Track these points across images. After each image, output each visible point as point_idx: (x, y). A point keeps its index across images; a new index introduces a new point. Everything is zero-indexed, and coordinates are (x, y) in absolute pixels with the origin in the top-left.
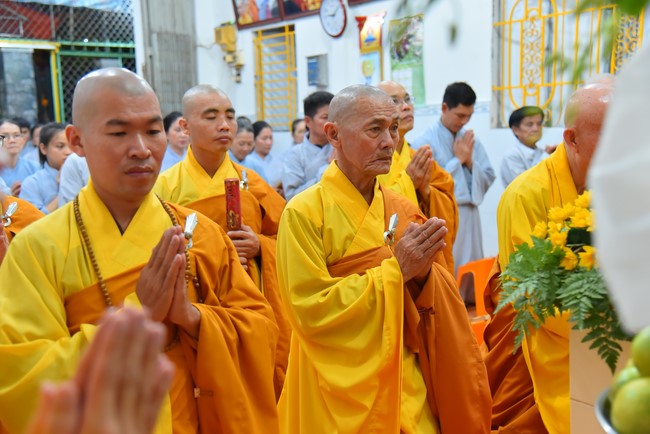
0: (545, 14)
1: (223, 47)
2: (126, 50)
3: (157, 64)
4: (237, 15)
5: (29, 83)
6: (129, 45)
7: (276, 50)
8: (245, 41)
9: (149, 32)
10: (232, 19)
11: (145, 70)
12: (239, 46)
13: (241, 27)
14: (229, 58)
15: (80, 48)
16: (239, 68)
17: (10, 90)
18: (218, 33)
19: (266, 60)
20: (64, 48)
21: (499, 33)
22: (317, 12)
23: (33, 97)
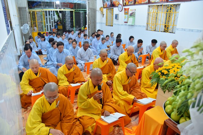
0: (156, 12)
1: (101, 11)
2: (85, 10)
3: (90, 14)
4: (104, 6)
5: (69, 15)
6: (86, 10)
7: (110, 12)
8: (105, 10)
9: (89, 8)
10: (103, 6)
11: (88, 15)
12: (104, 11)
13: (104, 8)
14: (102, 13)
15: (78, 10)
16: (103, 15)
17: (67, 16)
18: (100, 9)
19: (108, 14)
20: (75, 10)
21: (148, 14)
22: (118, 7)
23: (70, 17)
